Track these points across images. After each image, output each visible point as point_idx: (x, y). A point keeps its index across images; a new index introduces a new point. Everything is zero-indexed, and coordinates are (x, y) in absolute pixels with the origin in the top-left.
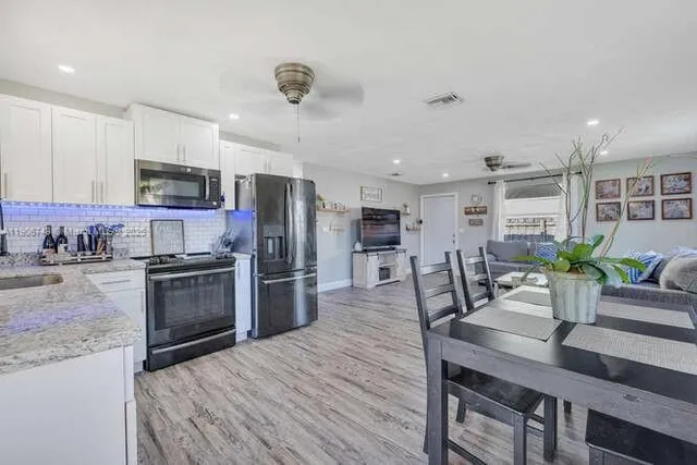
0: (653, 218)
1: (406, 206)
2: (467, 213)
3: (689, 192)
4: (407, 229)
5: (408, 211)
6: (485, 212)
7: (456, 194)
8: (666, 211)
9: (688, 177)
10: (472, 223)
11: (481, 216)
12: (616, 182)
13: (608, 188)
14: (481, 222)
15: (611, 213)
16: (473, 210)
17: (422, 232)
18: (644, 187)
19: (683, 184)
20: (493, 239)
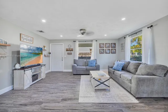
0: (110, 53)
1: (44, 47)
2: (67, 51)
3: (115, 47)
4: (45, 56)
5: (46, 49)
6: (72, 50)
7: (63, 44)
8: (112, 51)
9: (115, 44)
10: (68, 54)
11: (71, 52)
12: (103, 44)
13: (102, 46)
14: (71, 54)
15: (103, 52)
16: (69, 50)
17: (50, 57)
18: (108, 46)
19: (114, 45)
20: (75, 59)
